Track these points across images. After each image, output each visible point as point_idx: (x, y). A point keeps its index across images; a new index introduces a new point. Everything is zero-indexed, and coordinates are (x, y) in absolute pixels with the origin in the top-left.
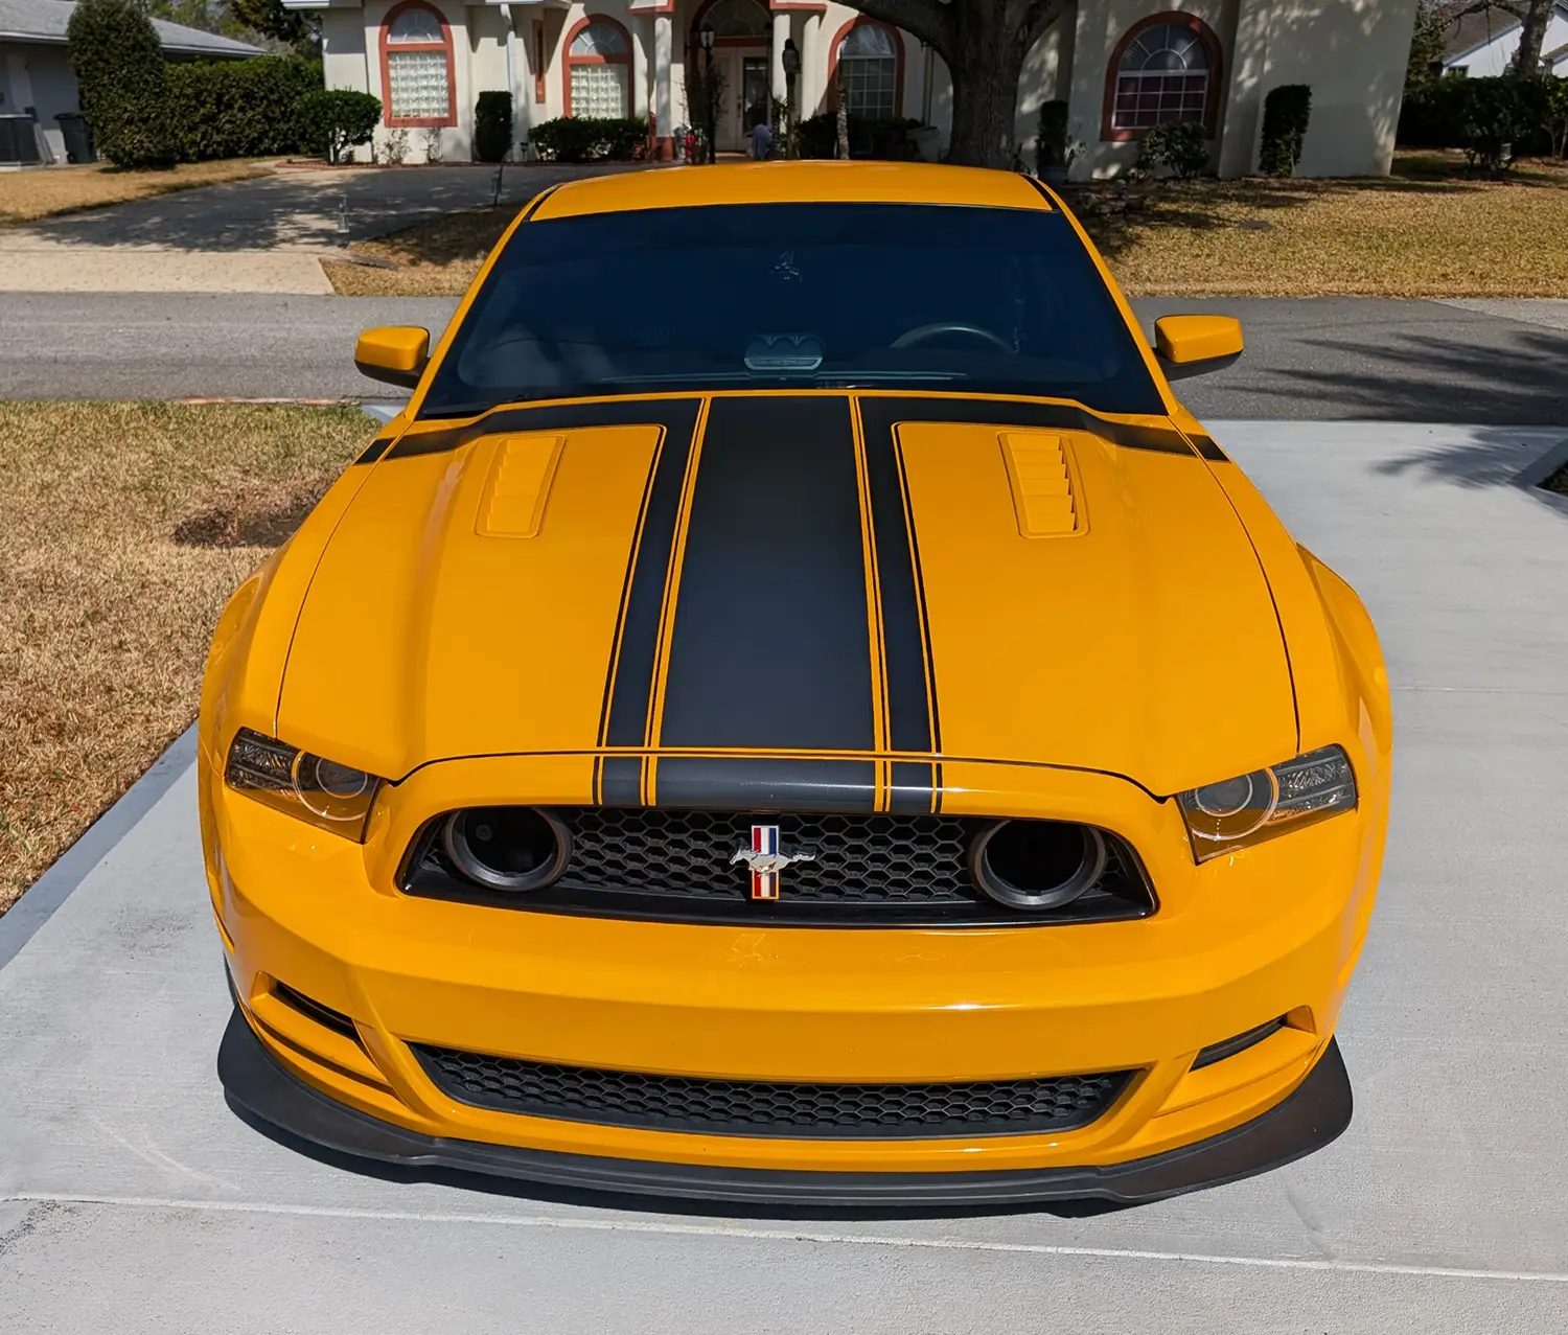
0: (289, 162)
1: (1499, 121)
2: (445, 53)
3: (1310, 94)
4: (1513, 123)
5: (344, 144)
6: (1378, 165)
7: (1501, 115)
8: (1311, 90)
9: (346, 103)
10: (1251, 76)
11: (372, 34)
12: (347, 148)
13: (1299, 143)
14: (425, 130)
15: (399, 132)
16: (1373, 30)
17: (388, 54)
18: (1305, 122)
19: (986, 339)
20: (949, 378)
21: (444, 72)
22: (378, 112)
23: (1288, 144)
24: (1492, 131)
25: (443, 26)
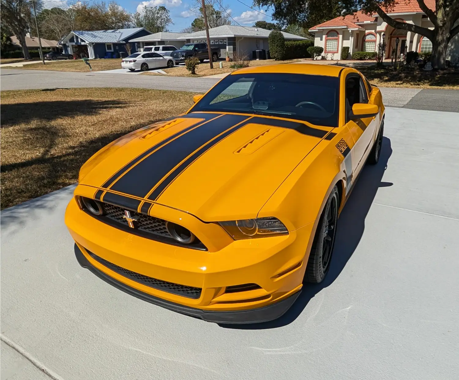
0: (306, 59)
2: (338, 39)
5: (316, 56)
9: (317, 49)
11: (324, 37)
12: (316, 57)
14: (331, 54)
15: (326, 54)
17: (326, 40)
19: (314, 105)
20: (291, 114)
21: (337, 43)
22: (323, 50)
25: (338, 35)
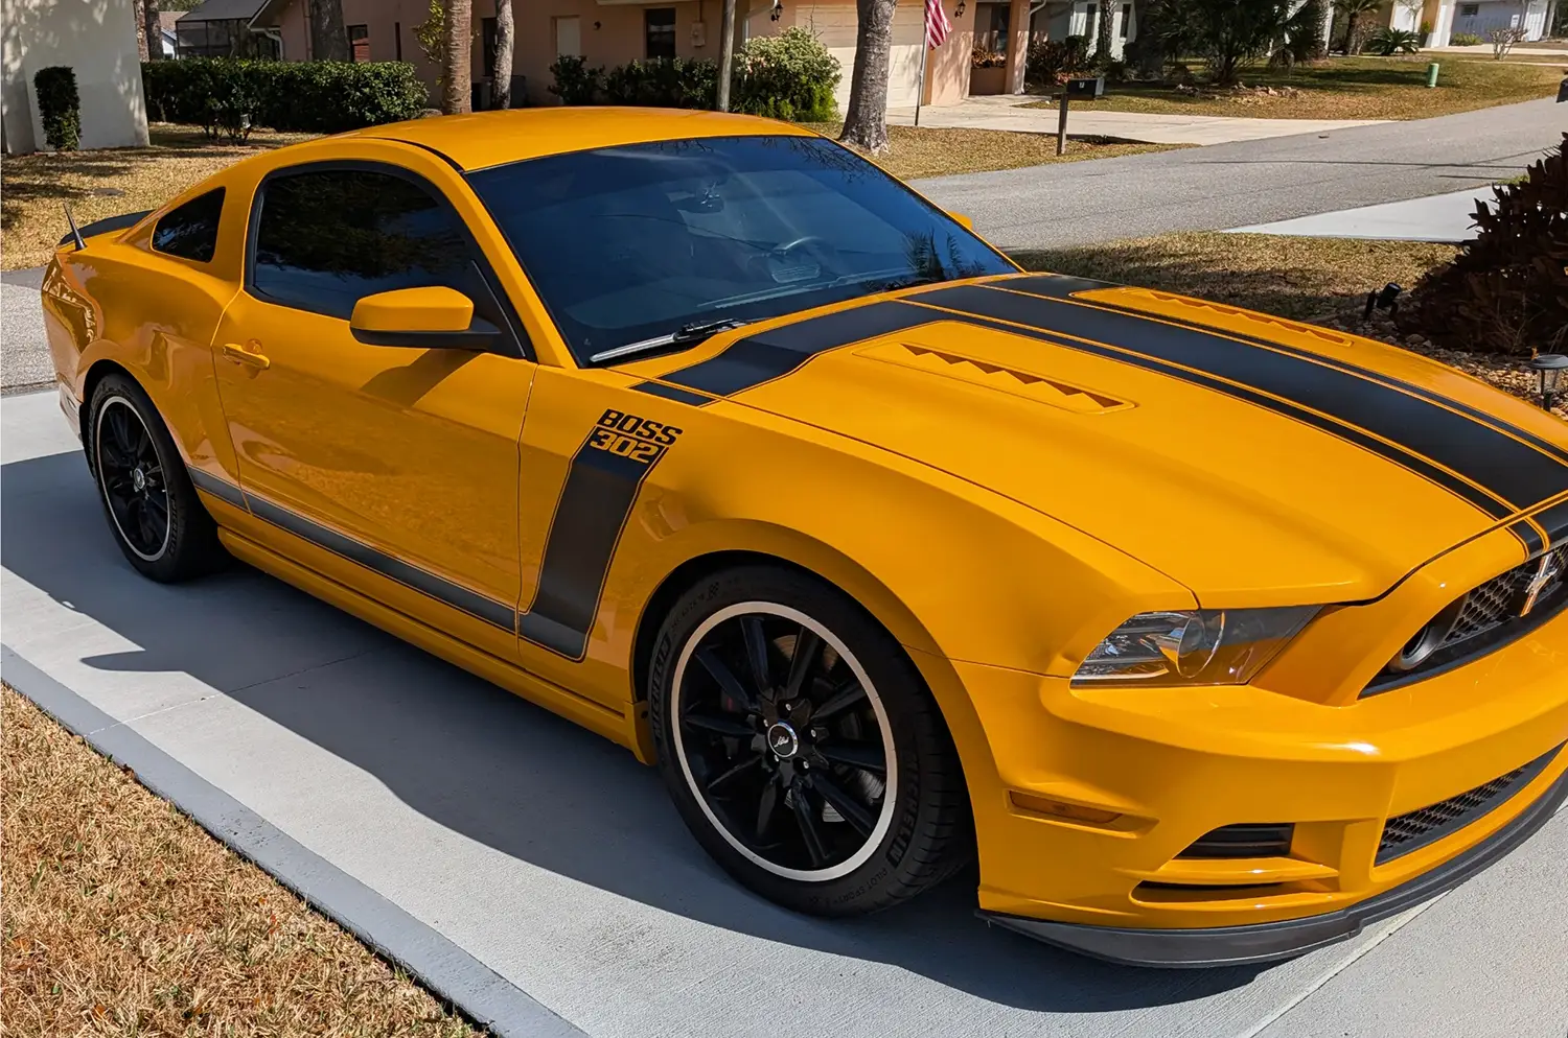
1: (234, 95)
3: (74, 75)
4: (245, 97)
6: (138, 135)
7: (234, 91)
8: (73, 72)
10: (14, 59)
13: (76, 117)
16: (105, 18)
18: (77, 99)
23: (68, 120)
24: (231, 104)
